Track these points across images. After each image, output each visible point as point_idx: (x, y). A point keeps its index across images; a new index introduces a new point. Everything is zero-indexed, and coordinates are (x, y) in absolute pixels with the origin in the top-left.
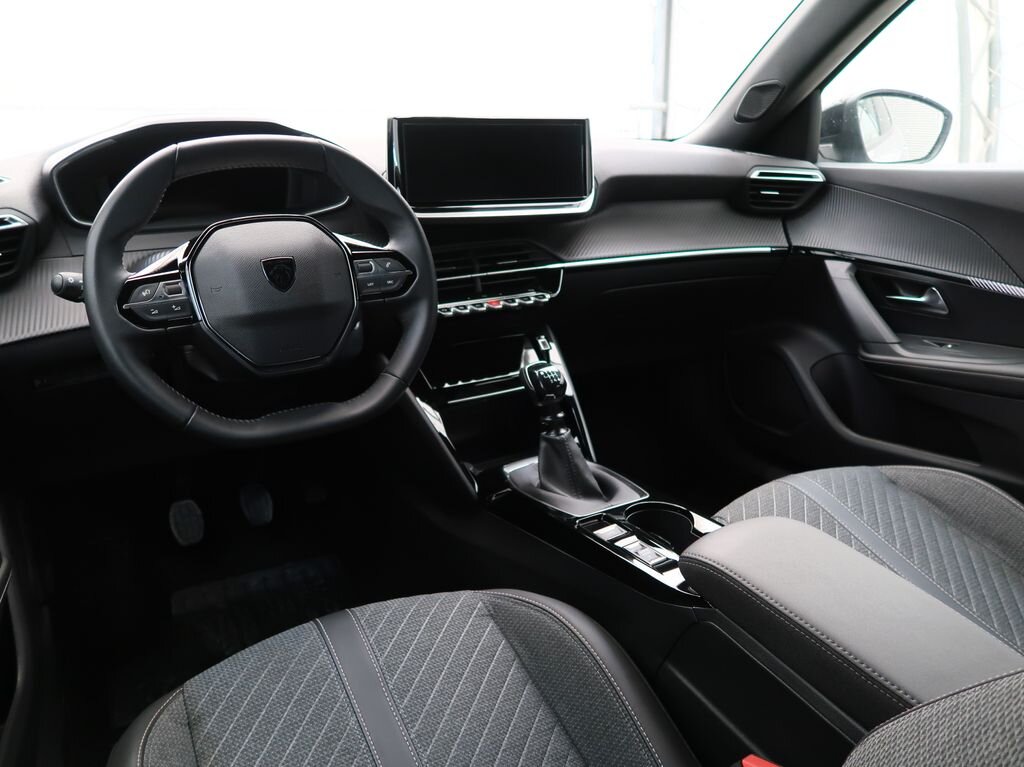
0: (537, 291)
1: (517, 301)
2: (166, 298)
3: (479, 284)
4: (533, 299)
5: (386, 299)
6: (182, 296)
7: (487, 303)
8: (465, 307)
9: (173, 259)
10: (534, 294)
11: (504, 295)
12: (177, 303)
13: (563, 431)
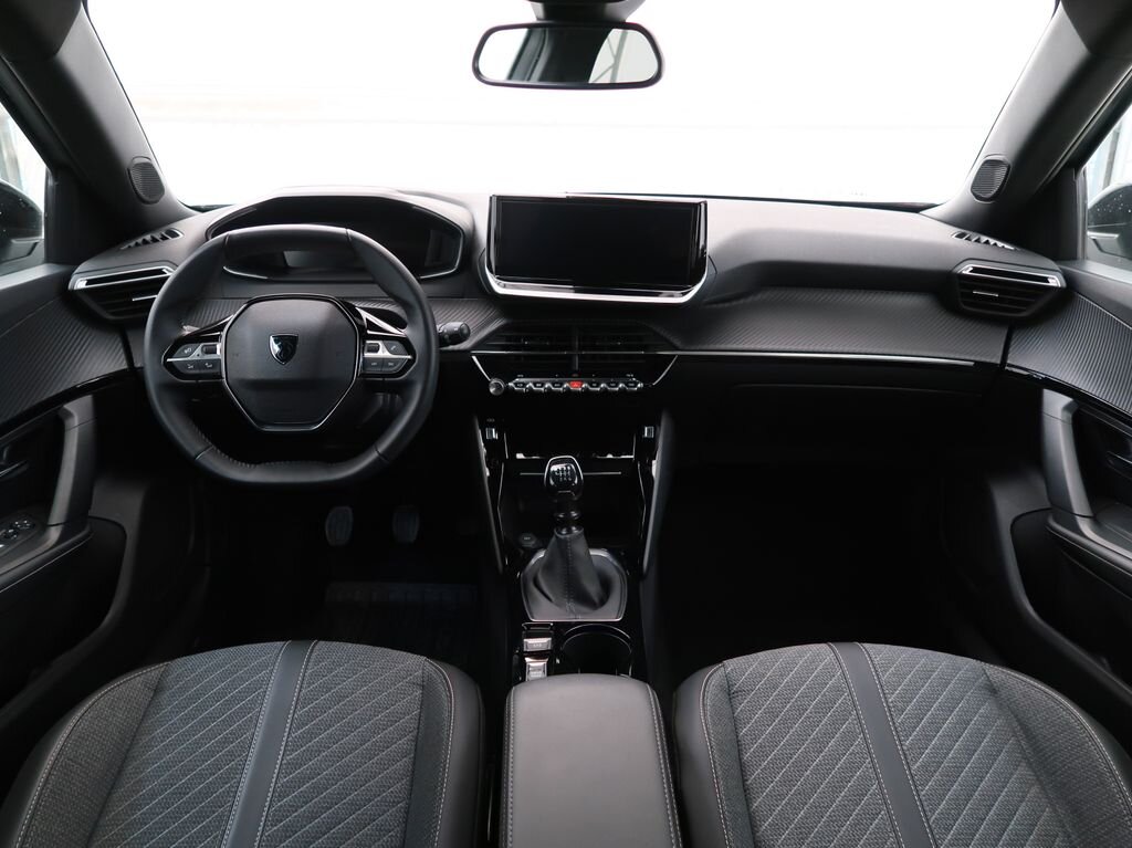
1: (602, 385)
4: (621, 385)
5: (386, 379)
6: (214, 357)
7: (567, 384)
12: (210, 361)
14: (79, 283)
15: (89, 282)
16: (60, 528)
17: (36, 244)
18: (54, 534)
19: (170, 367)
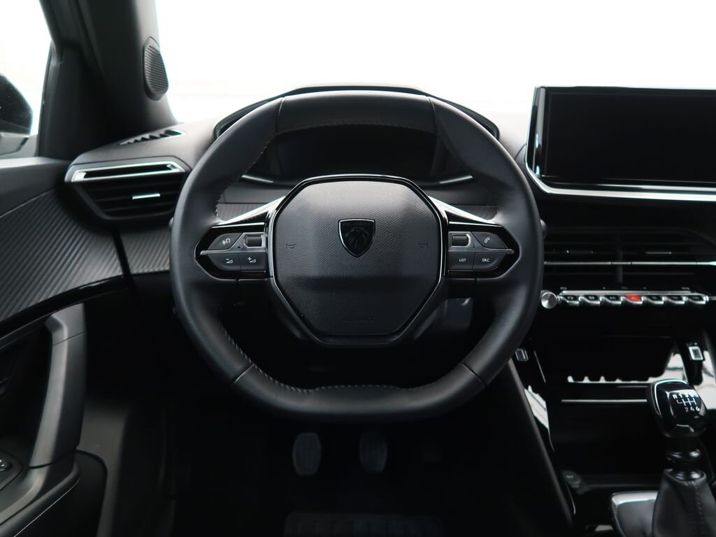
0: (692, 290)
1: (664, 299)
2: (244, 249)
3: (621, 274)
4: (685, 299)
5: (478, 279)
6: (259, 250)
7: (624, 296)
8: (596, 298)
9: (265, 211)
10: (690, 293)
11: (647, 289)
12: (254, 256)
13: (695, 476)
14: (77, 175)
15: (88, 174)
16: (45, 470)
17: (26, 140)
18: (37, 480)
19: (205, 261)
